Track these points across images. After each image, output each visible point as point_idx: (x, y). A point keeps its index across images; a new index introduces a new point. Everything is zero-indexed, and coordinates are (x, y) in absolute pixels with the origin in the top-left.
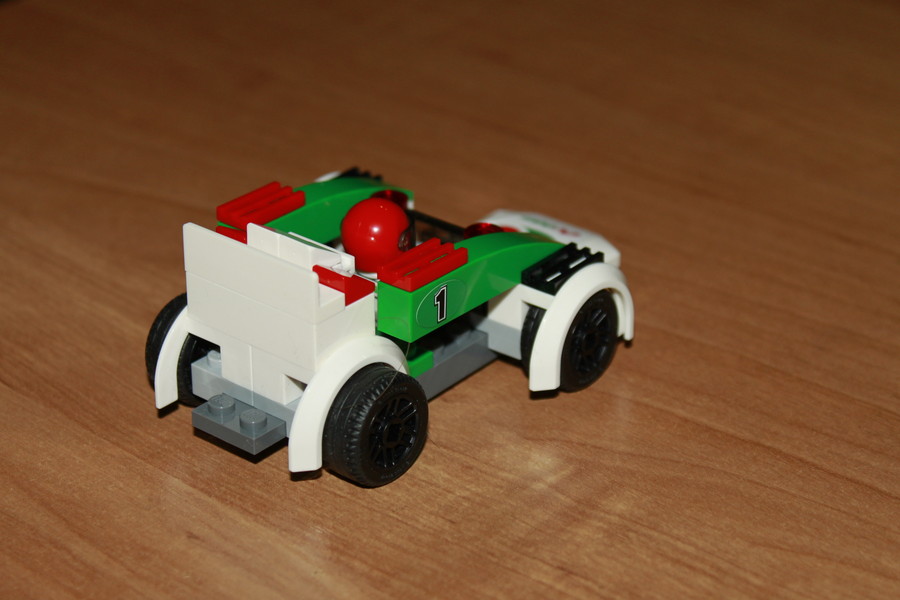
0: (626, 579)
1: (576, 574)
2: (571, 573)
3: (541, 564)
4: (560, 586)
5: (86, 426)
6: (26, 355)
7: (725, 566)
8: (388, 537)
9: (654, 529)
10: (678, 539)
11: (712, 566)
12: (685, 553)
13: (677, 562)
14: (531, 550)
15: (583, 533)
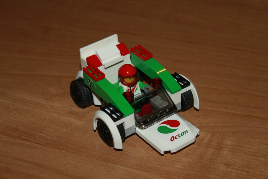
0: (244, 163)
1: (231, 165)
2: (229, 165)
3: (220, 165)
4: (229, 170)
5: (74, 153)
6: (41, 134)
7: (265, 153)
8: (177, 166)
9: (241, 147)
10: (249, 148)
11: (262, 154)
12: (253, 152)
13: (252, 155)
14: (215, 161)
15: (225, 152)
